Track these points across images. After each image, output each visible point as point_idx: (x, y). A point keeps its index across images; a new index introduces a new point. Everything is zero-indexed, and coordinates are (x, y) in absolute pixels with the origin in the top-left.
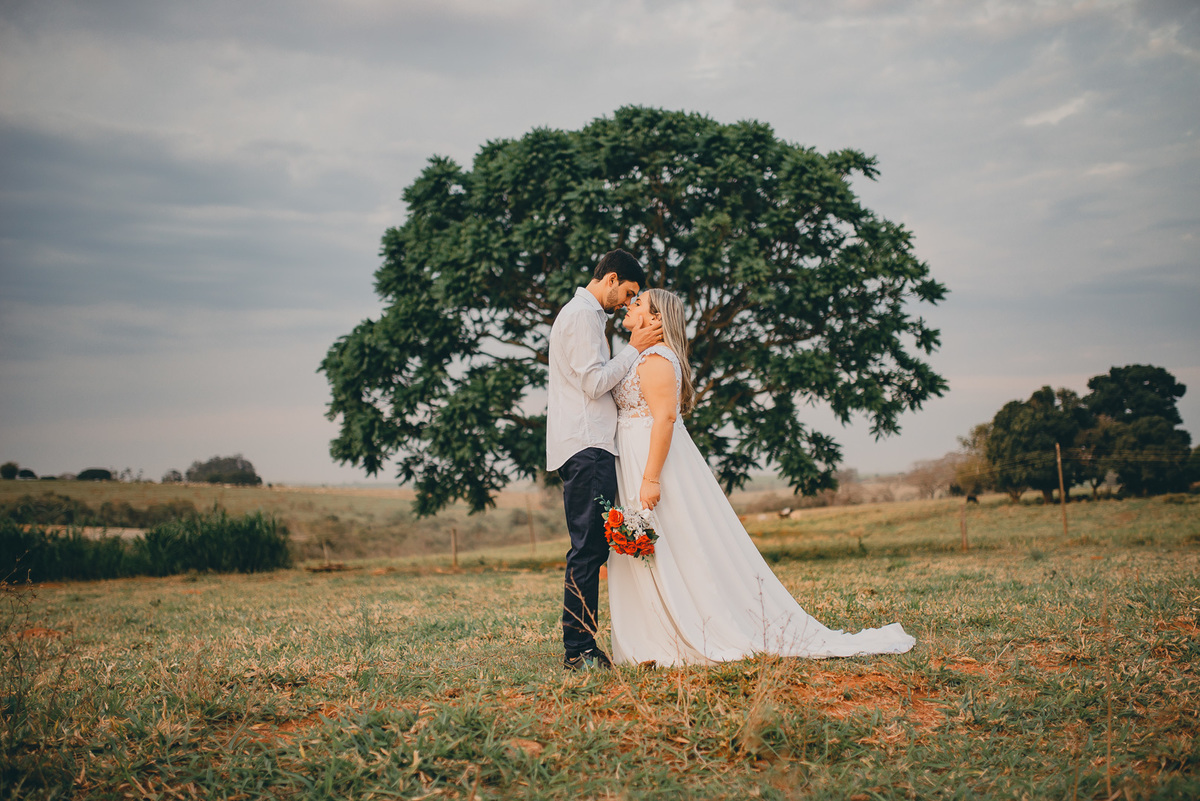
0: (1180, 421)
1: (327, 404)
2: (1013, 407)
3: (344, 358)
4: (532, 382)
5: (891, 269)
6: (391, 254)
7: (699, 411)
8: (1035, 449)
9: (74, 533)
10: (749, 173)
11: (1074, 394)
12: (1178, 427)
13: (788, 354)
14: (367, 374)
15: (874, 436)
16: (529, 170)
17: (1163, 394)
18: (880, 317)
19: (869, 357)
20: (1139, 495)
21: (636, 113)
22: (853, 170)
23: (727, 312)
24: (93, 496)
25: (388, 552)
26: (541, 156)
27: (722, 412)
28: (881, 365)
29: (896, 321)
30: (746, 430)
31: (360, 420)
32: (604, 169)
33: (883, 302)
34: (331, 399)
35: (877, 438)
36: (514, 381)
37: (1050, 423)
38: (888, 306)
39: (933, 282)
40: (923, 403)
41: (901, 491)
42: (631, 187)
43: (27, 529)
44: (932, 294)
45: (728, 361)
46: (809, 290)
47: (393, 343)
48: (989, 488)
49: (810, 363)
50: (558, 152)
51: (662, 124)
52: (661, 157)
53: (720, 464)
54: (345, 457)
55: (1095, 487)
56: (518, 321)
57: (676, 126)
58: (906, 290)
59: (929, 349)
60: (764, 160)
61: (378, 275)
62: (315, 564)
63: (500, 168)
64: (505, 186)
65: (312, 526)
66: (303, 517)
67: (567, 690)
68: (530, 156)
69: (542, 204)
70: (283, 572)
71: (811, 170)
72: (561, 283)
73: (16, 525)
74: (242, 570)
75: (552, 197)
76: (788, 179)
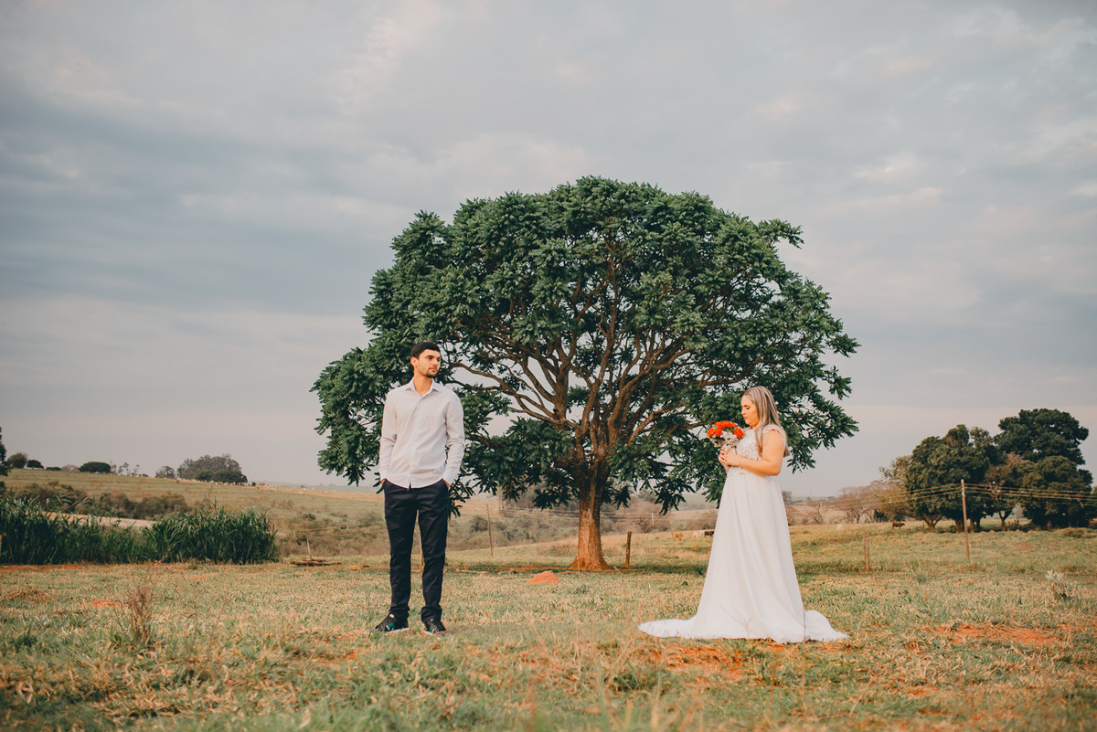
0: (1082, 462)
1: (318, 420)
2: (930, 443)
3: (334, 381)
4: (496, 409)
5: (808, 325)
6: (380, 293)
7: (641, 440)
8: (949, 482)
9: (93, 522)
10: (690, 239)
11: (986, 433)
12: (1079, 467)
13: (720, 394)
14: (354, 396)
15: (792, 468)
16: (502, 229)
17: (1067, 437)
18: (800, 365)
19: (790, 399)
20: (1044, 528)
21: (596, 183)
22: (779, 238)
23: (668, 353)
24: (93, 487)
25: (359, 550)
26: (512, 217)
27: (661, 442)
28: (800, 406)
29: (814, 369)
30: (681, 458)
31: (347, 436)
32: (566, 229)
33: (803, 352)
34: (321, 415)
35: (794, 469)
36: (480, 408)
37: (963, 459)
38: (807, 355)
39: (845, 337)
40: (835, 441)
41: (830, 514)
42: (588, 247)
43: (53, 516)
44: (845, 348)
45: (667, 397)
46: (738, 341)
47: (378, 371)
48: (911, 516)
49: (736, 403)
50: (527, 214)
51: (617, 194)
52: (615, 222)
53: (658, 486)
54: (332, 467)
55: (1003, 519)
56: (486, 354)
57: (628, 197)
58: (823, 343)
59: (841, 395)
60: (703, 228)
61: (367, 309)
62: (298, 559)
63: (477, 225)
64: (480, 241)
65: (291, 523)
66: (283, 515)
67: (507, 647)
68: (503, 217)
69: (511, 258)
70: (271, 564)
71: (742, 238)
72: (525, 327)
73: (44, 513)
74: (235, 562)
75: (520, 252)
76: (723, 245)
